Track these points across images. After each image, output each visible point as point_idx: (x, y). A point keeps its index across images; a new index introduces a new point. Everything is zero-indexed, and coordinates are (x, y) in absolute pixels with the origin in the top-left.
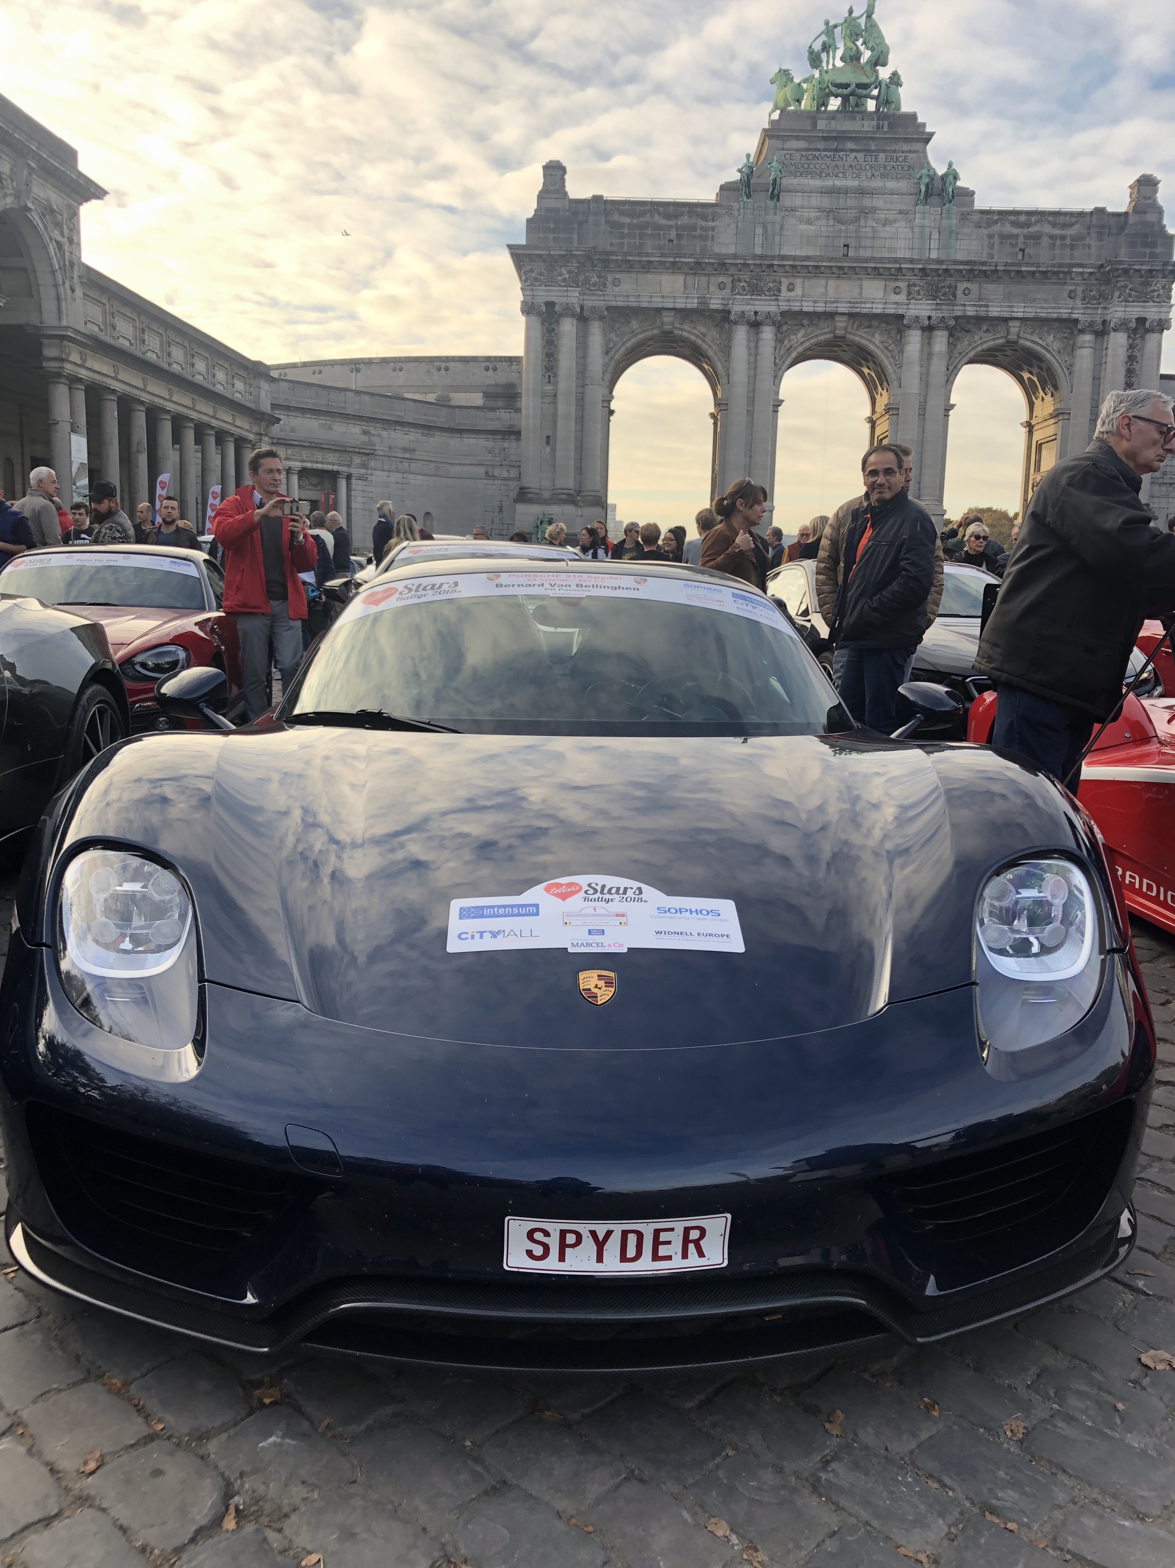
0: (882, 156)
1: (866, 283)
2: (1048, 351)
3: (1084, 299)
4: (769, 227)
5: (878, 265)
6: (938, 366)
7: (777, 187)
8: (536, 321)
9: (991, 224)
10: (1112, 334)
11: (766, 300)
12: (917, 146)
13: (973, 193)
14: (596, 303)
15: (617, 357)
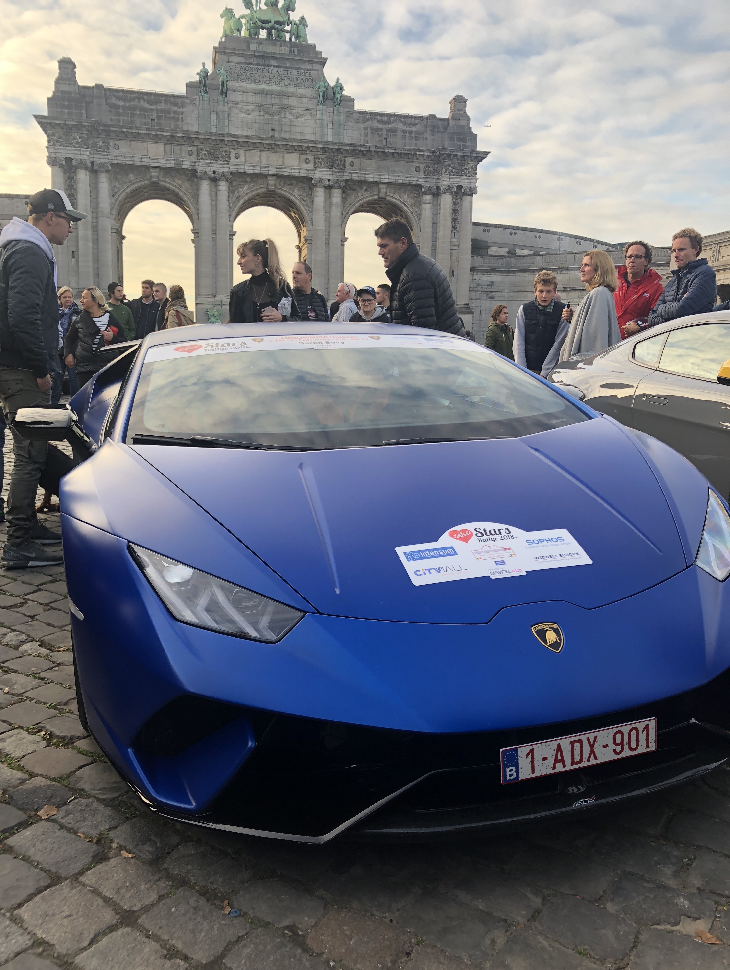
0: (294, 71)
1: (287, 155)
2: (405, 205)
3: (425, 172)
4: (221, 114)
5: (294, 144)
6: (336, 212)
7: (225, 87)
8: (59, 172)
9: (366, 120)
10: (443, 195)
11: (220, 164)
12: (318, 67)
13: (353, 100)
14: (102, 161)
15: (120, 198)
